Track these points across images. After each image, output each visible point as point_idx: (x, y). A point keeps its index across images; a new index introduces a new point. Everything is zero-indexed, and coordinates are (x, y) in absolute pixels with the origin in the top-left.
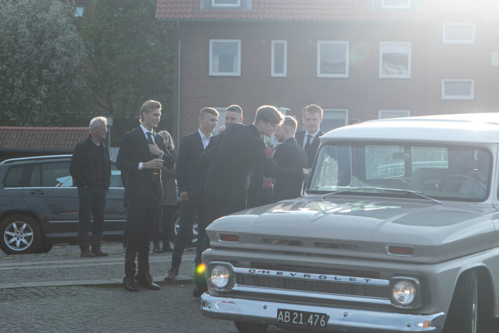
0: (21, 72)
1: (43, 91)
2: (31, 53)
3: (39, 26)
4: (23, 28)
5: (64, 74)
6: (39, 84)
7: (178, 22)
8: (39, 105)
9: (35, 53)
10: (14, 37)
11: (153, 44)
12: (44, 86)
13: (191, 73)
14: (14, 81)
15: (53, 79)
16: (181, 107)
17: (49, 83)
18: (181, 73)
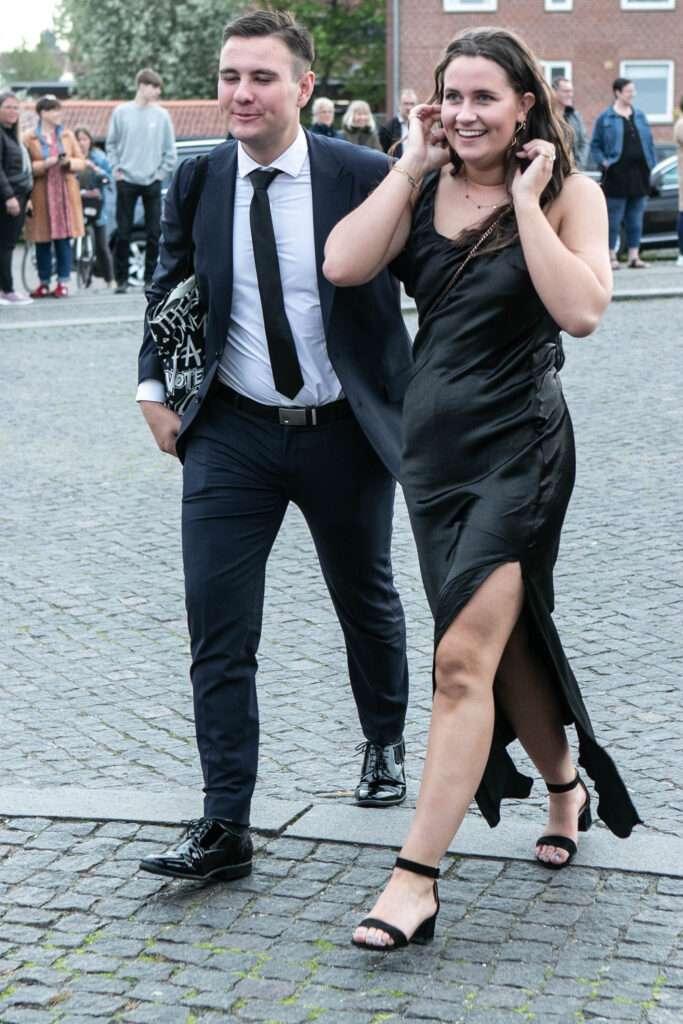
0: (142, 11)
1: (178, 41)
5: (211, 13)
6: (172, 30)
8: (174, 65)
12: (180, 34)
13: (415, 8)
14: (131, 26)
15: (194, 21)
16: (401, 64)
17: (187, 27)
18: (399, 8)
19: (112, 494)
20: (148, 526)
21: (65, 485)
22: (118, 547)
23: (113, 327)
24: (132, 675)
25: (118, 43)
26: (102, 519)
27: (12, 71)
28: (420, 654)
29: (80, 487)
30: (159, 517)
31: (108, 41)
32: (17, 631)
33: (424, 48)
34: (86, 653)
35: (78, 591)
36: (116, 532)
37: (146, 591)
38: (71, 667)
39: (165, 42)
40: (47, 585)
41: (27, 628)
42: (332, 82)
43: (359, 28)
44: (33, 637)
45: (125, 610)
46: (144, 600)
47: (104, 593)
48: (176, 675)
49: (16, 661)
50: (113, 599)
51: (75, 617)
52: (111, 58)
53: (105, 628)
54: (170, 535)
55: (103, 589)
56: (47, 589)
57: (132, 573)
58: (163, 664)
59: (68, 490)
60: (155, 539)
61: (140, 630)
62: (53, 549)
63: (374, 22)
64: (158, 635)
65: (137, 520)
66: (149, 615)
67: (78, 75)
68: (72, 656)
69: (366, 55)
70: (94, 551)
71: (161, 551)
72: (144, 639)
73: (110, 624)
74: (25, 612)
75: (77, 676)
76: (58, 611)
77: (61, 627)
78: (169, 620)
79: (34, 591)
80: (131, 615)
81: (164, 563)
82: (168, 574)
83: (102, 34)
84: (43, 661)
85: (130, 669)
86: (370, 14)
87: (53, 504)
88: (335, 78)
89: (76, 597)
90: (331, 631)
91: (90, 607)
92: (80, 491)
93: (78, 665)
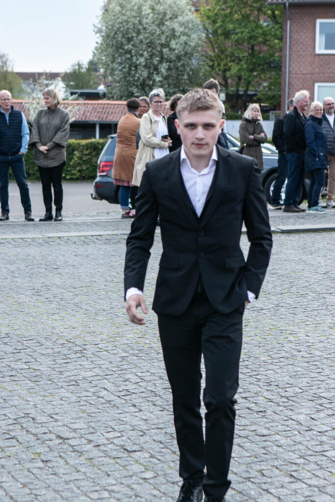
0: (144, 51)
1: (163, 68)
2: (154, 33)
3: (161, 8)
4: (146, 10)
5: (182, 53)
6: (161, 62)
7: (287, 4)
8: (160, 82)
9: (158, 33)
10: (138, 19)
11: (265, 24)
12: (164, 64)
13: (299, 51)
14: (137, 59)
15: (173, 57)
16: (289, 83)
17: (169, 61)
18: (289, 52)
19: (105, 353)
20: (127, 377)
21: (76, 345)
22: (106, 392)
23: (115, 237)
24: (106, 494)
25: (130, 69)
26: (97, 371)
27: (72, 83)
28: (305, 486)
29: (85, 347)
30: (134, 370)
31: (124, 67)
32: (33, 457)
33: (303, 74)
34: (76, 476)
35: (76, 426)
36: (106, 381)
37: (121, 428)
38: (66, 487)
39: (156, 69)
40: (56, 421)
41: (39, 454)
42: (250, 93)
43: (266, 63)
44: (43, 461)
45: (106, 442)
46: (119, 435)
47: (93, 428)
48: (136, 496)
49: (29, 481)
50: (98, 434)
51: (72, 446)
52: (125, 78)
53: (91, 456)
54: (141, 384)
55: (93, 424)
56: (56, 424)
57: (113, 412)
58: (128, 486)
59: (77, 348)
60: (131, 387)
61: (114, 458)
62: (63, 393)
63: (274, 60)
64: (127, 463)
65: (120, 372)
66: (122, 446)
67: (107, 86)
68: (68, 478)
69: (270, 78)
70: (90, 394)
71: (134, 396)
72: (117, 466)
73: (96, 453)
74: (39, 442)
75: (69, 494)
76: (61, 441)
77: (62, 454)
78: (135, 451)
79: (46, 425)
80: (110, 446)
81: (135, 406)
82: (137, 414)
83: (121, 64)
84: (48, 481)
85: (105, 490)
86: (272, 56)
87: (68, 358)
88: (251, 91)
89: (75, 430)
90: (244, 464)
91: (83, 439)
92: (85, 349)
93: (71, 485)
